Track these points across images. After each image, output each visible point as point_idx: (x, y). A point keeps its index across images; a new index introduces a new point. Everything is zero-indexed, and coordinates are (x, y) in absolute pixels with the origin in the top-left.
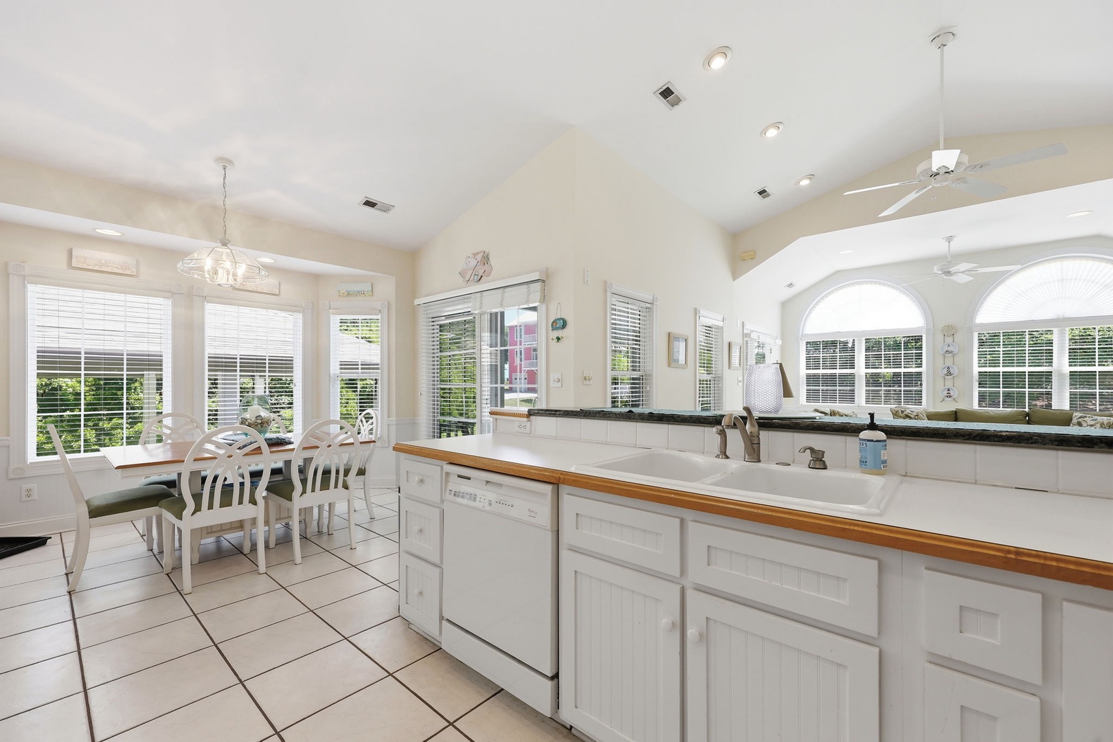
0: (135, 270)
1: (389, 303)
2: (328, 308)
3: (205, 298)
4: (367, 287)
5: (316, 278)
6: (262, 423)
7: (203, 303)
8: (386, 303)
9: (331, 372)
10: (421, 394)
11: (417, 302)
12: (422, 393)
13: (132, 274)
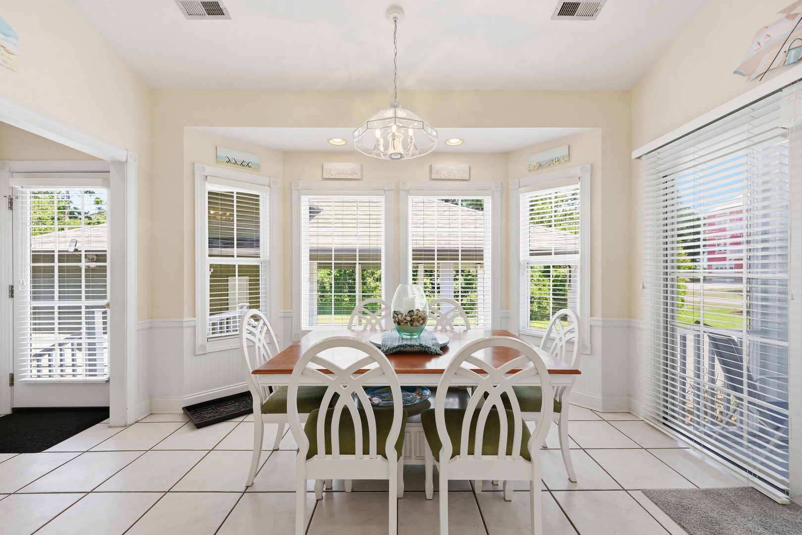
0: (359, 174)
1: (592, 165)
2: (517, 187)
3: (408, 192)
4: (563, 151)
5: (505, 156)
6: (411, 321)
7: (407, 195)
8: (589, 166)
9: (521, 259)
10: (643, 287)
11: (635, 154)
12: (645, 284)
13: (358, 178)
